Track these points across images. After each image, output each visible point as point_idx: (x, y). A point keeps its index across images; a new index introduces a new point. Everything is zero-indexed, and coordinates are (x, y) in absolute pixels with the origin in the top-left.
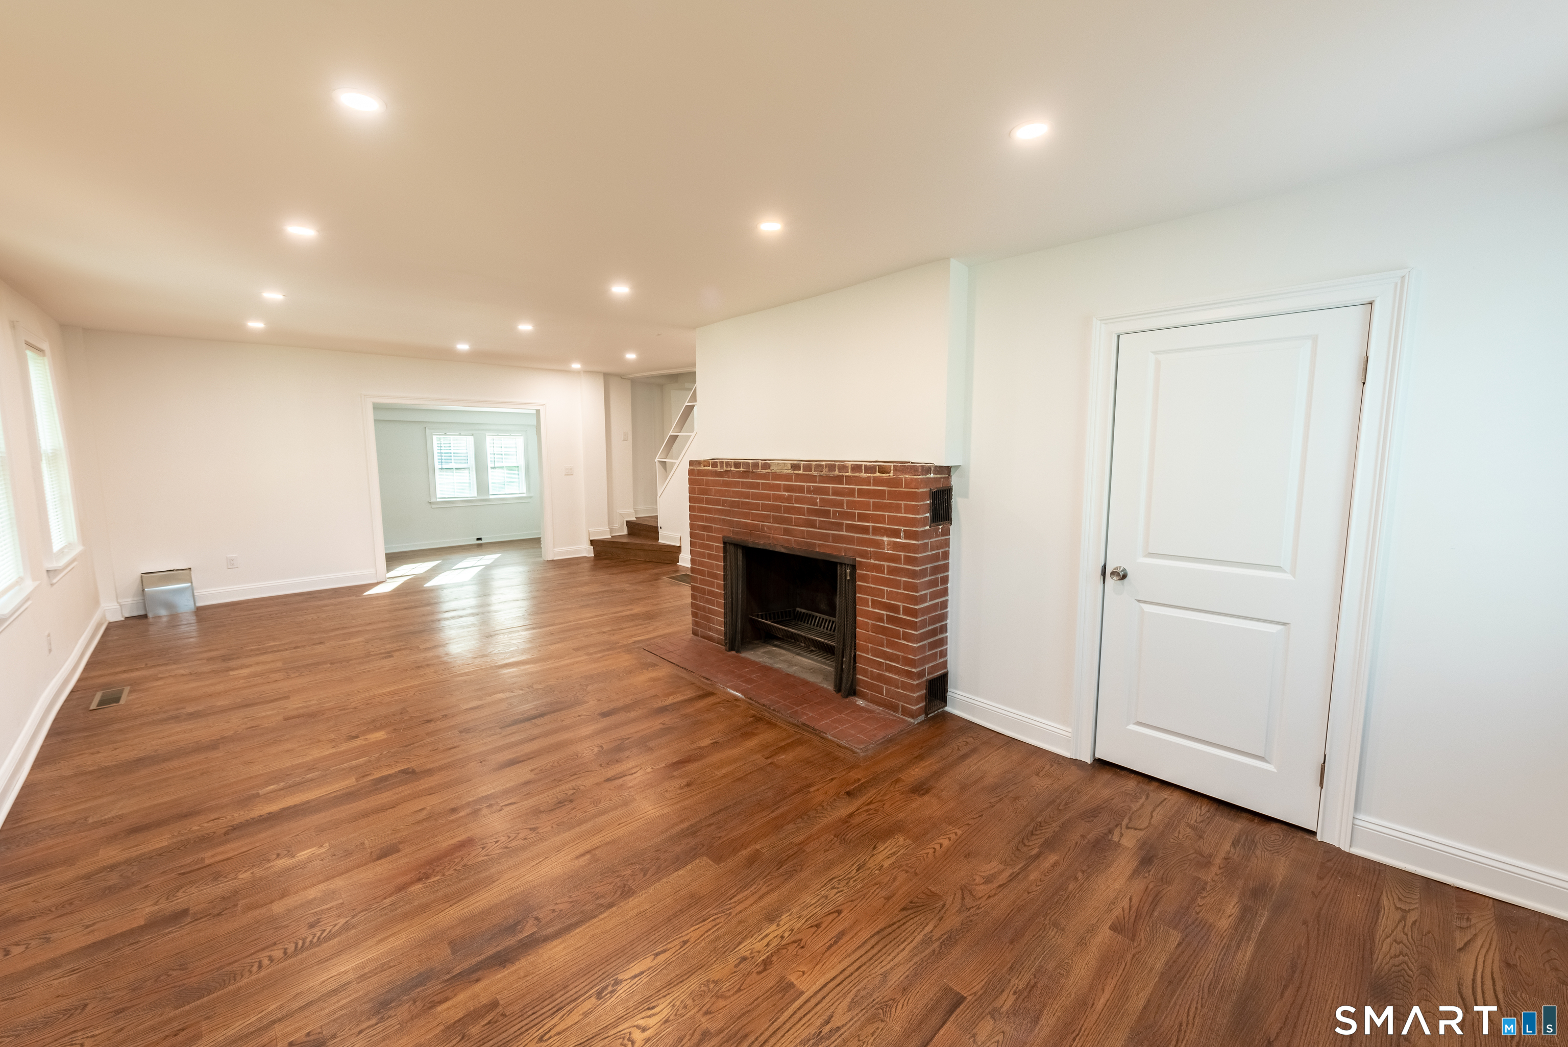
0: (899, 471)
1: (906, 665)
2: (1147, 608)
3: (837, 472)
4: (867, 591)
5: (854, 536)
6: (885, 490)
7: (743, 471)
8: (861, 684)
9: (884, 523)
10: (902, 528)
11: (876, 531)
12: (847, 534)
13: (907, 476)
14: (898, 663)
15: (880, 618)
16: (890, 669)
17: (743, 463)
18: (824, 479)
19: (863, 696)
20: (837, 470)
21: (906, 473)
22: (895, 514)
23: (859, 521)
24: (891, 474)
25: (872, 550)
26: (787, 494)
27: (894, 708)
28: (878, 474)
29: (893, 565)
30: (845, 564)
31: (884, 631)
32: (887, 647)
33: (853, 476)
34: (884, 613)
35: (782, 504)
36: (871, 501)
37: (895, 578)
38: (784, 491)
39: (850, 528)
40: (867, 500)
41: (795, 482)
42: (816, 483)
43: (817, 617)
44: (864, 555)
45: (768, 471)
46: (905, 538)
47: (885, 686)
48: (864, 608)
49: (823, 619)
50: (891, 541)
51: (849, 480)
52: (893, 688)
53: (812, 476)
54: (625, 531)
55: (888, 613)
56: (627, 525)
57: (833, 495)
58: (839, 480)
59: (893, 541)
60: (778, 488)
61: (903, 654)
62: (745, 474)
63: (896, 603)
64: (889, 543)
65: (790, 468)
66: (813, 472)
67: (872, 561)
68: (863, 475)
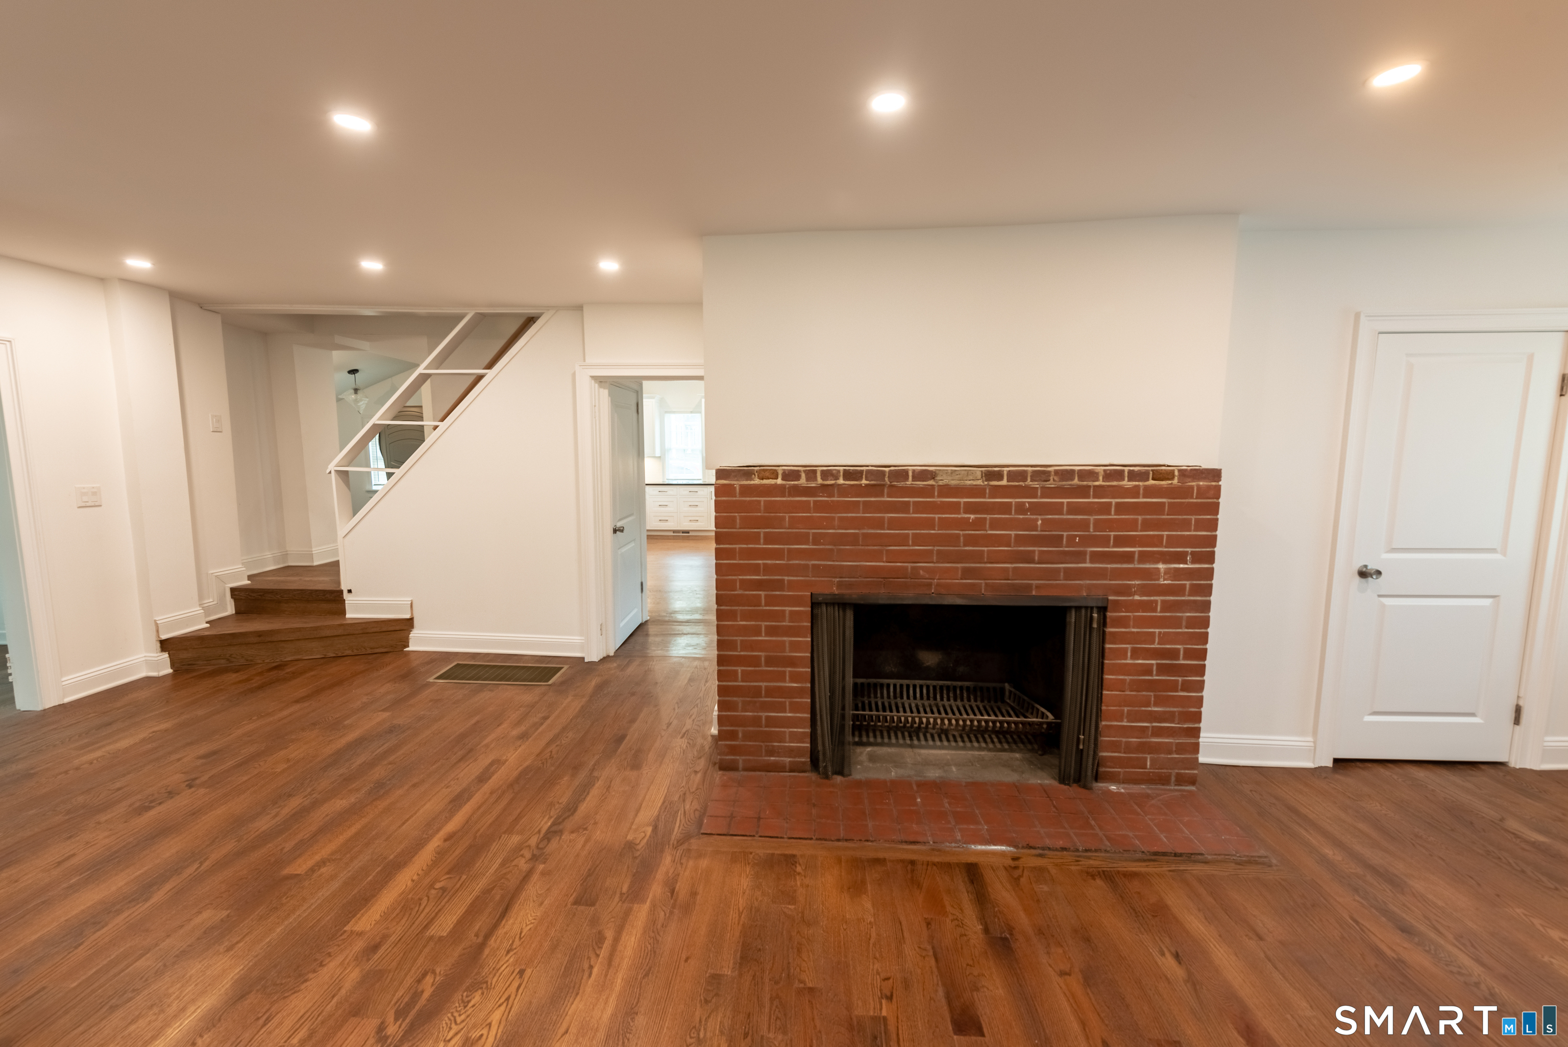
0: (1189, 477)
1: (1185, 722)
2: (1387, 601)
3: (1076, 481)
4: (1123, 638)
5: (1107, 568)
6: (1164, 503)
7: (867, 485)
8: (1109, 764)
9: (1161, 545)
10: (1189, 550)
11: (1144, 557)
12: (1093, 566)
13: (1201, 483)
14: (1173, 722)
15: (1147, 670)
16: (1158, 732)
17: (868, 471)
18: (1047, 492)
19: (1113, 778)
20: (1076, 478)
21: (1199, 479)
22: (1179, 533)
23: (1115, 546)
24: (1175, 481)
25: (1137, 582)
26: (972, 516)
27: (1163, 780)
28: (1151, 482)
29: (1172, 598)
30: (1086, 608)
31: (1151, 686)
32: (1156, 705)
33: (1109, 486)
34: (1154, 662)
35: (961, 533)
36: (1140, 518)
37: (1174, 614)
38: (965, 513)
39: (1096, 557)
40: (1132, 517)
41: (989, 498)
42: (1036, 497)
43: (888, 685)
44: (1125, 590)
45: (931, 482)
46: (1193, 562)
47: (1149, 756)
48: (1119, 661)
49: (901, 686)
50: (1170, 569)
51: (1100, 491)
52: (1163, 756)
53: (1027, 487)
54: (230, 609)
55: (1159, 662)
56: (233, 596)
57: (1069, 513)
58: (1082, 491)
59: (1175, 568)
60: (955, 507)
61: (1180, 709)
62: (875, 489)
63: (1173, 646)
64: (1167, 571)
65: (979, 477)
66: (1029, 482)
67: (1137, 598)
68: (1126, 483)
